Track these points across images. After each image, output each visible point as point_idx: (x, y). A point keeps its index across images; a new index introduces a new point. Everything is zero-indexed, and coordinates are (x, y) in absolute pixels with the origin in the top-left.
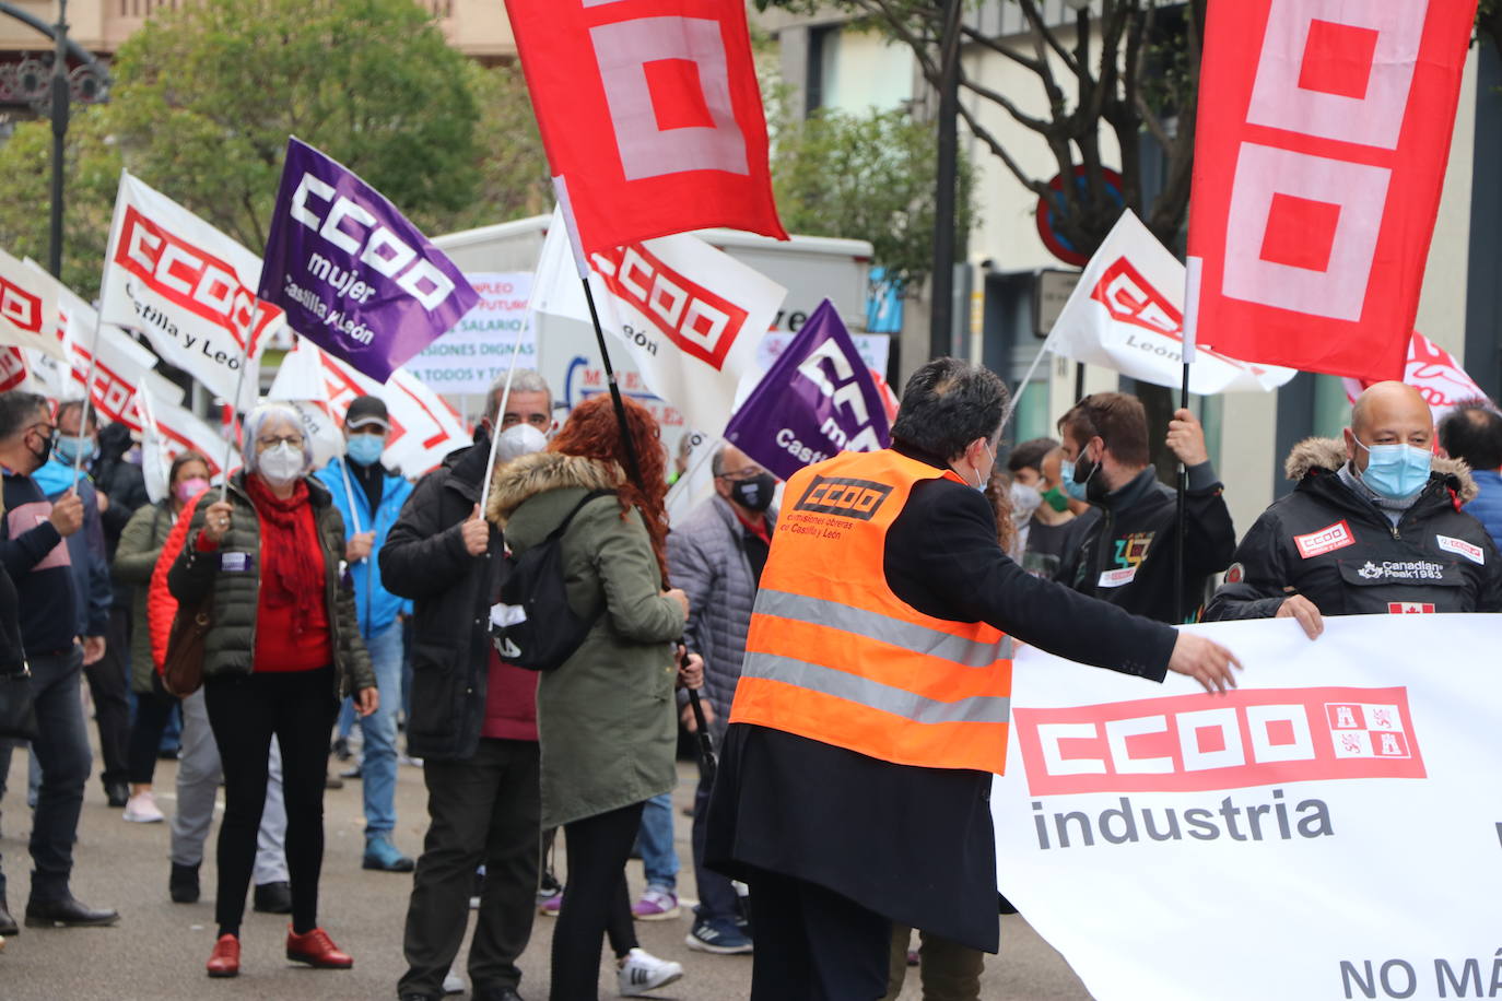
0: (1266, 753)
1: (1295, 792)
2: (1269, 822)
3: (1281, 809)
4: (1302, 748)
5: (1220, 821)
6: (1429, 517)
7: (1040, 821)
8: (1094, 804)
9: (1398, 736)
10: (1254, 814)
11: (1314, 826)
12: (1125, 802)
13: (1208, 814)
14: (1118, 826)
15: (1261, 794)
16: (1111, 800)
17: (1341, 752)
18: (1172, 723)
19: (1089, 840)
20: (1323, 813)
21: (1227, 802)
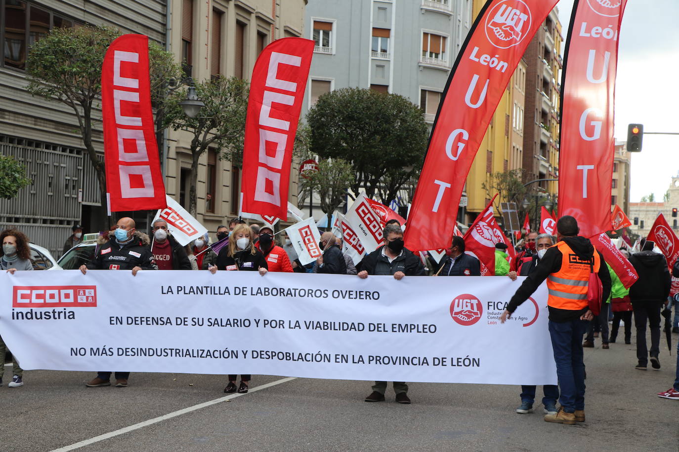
0: (64, 300)
1: (68, 309)
2: (62, 315)
3: (65, 312)
4: (71, 300)
5: (52, 315)
7: (13, 313)
8: (25, 310)
9: (92, 297)
10: (59, 313)
11: (71, 317)
12: (32, 310)
13: (49, 313)
14: (29, 316)
15: (61, 309)
16: (28, 310)
17: (79, 301)
18: (45, 292)
19: (23, 318)
20: (73, 314)
21: (54, 310)
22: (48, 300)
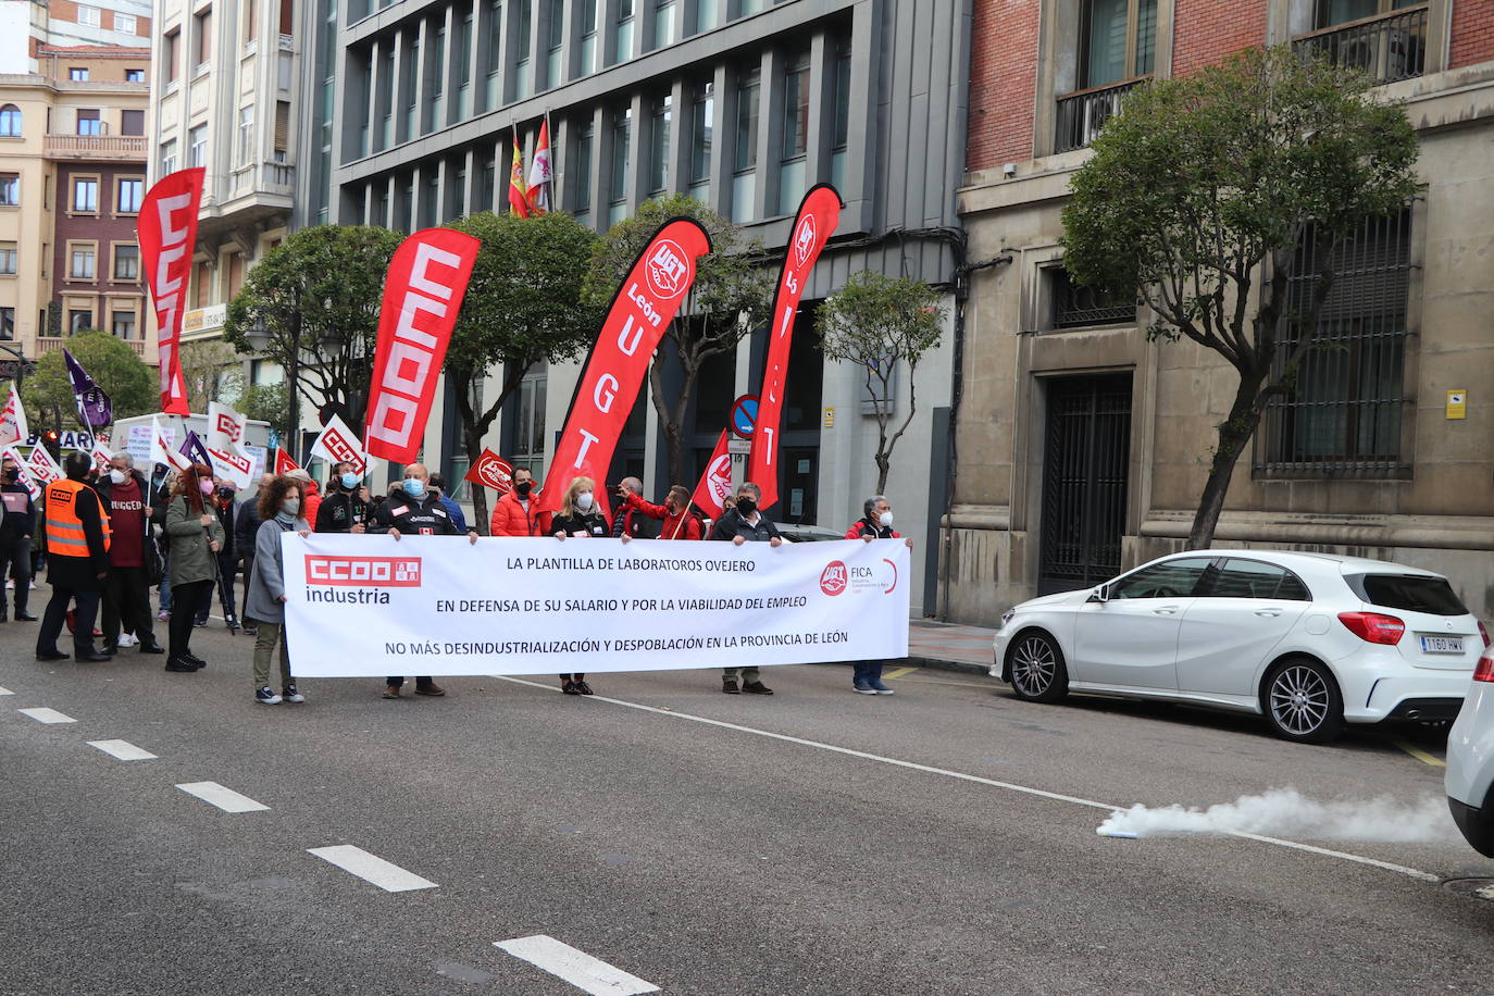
0: (376, 577)
1: (381, 590)
2: (372, 598)
3: (376, 594)
4: (387, 577)
5: (357, 596)
6: (429, 504)
7: (308, 592)
8: (324, 588)
9: (415, 573)
10: (368, 595)
11: (385, 600)
12: (332, 589)
13: (354, 594)
14: (329, 597)
15: (371, 589)
16: (327, 588)
17: (397, 579)
18: (350, 565)
19: (320, 600)
20: (387, 597)
21: (361, 591)
22: (355, 576)
